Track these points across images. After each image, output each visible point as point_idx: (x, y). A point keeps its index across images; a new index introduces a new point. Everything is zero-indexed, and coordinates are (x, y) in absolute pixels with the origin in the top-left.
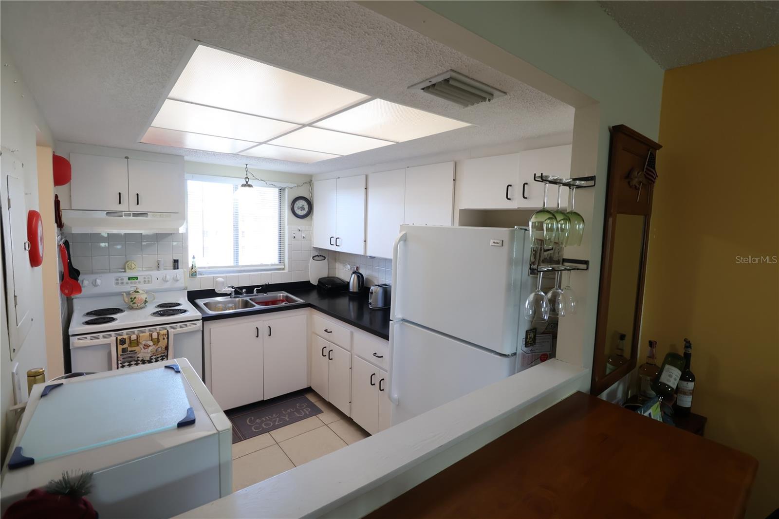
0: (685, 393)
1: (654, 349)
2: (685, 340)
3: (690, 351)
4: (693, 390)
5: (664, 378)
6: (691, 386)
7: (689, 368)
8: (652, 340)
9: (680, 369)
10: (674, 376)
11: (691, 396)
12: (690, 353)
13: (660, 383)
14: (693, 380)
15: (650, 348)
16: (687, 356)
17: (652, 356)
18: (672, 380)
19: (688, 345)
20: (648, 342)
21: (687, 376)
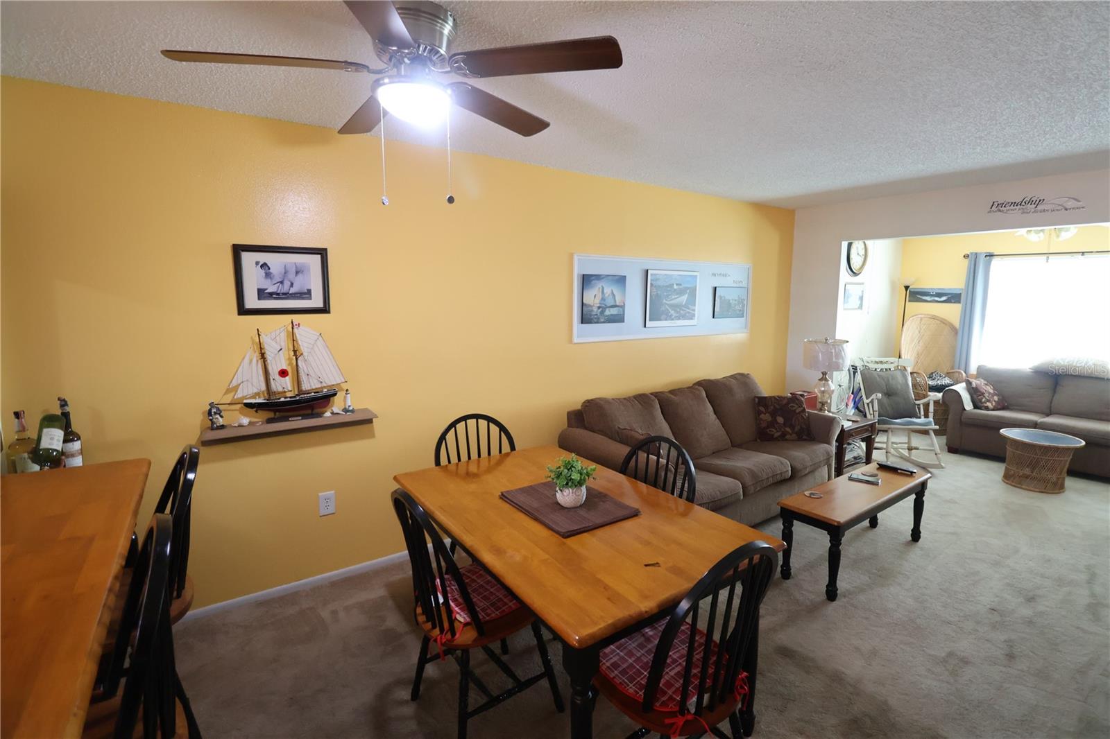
0: (73, 455)
1: (23, 420)
2: (59, 399)
3: (67, 409)
4: (81, 449)
5: (45, 444)
6: (76, 446)
7: (71, 428)
8: (17, 410)
9: (62, 429)
10: (56, 438)
11: (81, 456)
12: (69, 412)
13: (41, 450)
14: (79, 438)
15: (17, 420)
16: (66, 415)
17: (23, 429)
18: (55, 442)
19: (64, 403)
20: (13, 414)
21: (70, 436)
